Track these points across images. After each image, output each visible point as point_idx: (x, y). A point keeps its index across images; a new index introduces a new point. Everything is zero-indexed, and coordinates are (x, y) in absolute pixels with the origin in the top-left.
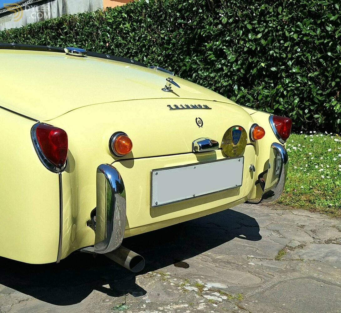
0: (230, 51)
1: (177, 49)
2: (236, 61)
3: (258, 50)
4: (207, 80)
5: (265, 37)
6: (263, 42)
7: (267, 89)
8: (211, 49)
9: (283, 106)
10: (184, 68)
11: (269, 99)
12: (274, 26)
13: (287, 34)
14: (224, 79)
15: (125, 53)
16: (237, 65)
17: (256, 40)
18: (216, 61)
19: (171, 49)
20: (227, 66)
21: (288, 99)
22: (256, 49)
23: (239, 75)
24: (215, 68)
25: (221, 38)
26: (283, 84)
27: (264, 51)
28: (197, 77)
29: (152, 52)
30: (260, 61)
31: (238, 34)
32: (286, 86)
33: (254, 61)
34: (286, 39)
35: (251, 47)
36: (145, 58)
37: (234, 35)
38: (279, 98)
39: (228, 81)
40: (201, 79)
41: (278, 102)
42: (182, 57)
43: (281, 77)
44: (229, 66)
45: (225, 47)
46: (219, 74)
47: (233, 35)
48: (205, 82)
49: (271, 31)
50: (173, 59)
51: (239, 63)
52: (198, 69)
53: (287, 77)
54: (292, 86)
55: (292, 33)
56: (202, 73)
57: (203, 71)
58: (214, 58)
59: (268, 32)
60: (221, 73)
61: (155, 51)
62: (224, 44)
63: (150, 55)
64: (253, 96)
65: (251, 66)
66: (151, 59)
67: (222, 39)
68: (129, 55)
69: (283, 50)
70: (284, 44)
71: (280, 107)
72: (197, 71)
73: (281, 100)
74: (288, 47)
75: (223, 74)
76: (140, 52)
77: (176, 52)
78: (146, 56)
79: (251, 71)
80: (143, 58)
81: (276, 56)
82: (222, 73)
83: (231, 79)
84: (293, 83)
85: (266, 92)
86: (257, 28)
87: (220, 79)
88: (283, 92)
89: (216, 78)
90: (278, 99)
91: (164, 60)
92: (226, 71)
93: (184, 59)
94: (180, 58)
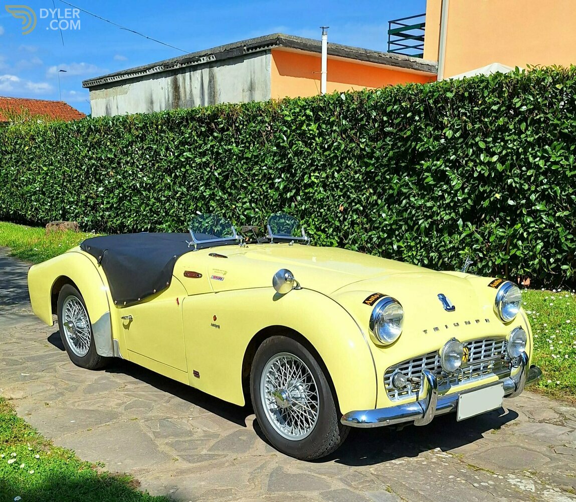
0: (454, 174)
1: (381, 165)
2: (463, 188)
3: (493, 176)
4: (422, 210)
5: (502, 160)
6: (499, 167)
7: (501, 227)
8: (428, 170)
9: (522, 251)
10: (391, 192)
11: (504, 241)
12: (515, 148)
13: (531, 159)
14: (445, 210)
15: (307, 164)
16: (463, 193)
17: (489, 163)
18: (435, 186)
19: (373, 165)
20: (449, 193)
21: (528, 243)
22: (490, 174)
23: (465, 206)
24: (433, 195)
25: (443, 156)
26: (523, 223)
27: (500, 177)
28: (408, 205)
29: (347, 167)
30: (494, 191)
31: (466, 153)
32: (526, 227)
33: (486, 190)
34: (529, 166)
35: (483, 172)
36: (336, 173)
37: (461, 154)
38: (517, 241)
39: (450, 214)
40: (413, 207)
41: (516, 246)
42: (388, 177)
43: (521, 214)
44: (452, 193)
45: (448, 168)
46: (438, 204)
47: (459, 154)
48: (418, 213)
49: (511, 153)
50: (376, 179)
51: (466, 191)
52: (411, 194)
53: (529, 214)
54: (534, 227)
55: (538, 159)
56: (415, 200)
57: (416, 198)
58: (432, 183)
59: (507, 155)
60: (441, 202)
61: (351, 165)
62: (448, 164)
63: (344, 171)
64: (483, 235)
65: (481, 197)
66: (344, 176)
67: (445, 157)
68: (313, 168)
69: (525, 180)
70: (527, 171)
71: (518, 253)
72: (408, 197)
73: (520, 243)
74: (532, 176)
75: (443, 204)
76: (328, 165)
77: (380, 169)
78: (338, 172)
79: (482, 203)
80: (333, 173)
81: (516, 186)
82: (443, 202)
83: (454, 212)
84: (536, 222)
85: (500, 232)
86: (492, 147)
87: (439, 209)
88: (522, 234)
89: (435, 209)
90: (516, 243)
91: (362, 178)
92: (448, 201)
93: (391, 179)
94: (385, 178)
